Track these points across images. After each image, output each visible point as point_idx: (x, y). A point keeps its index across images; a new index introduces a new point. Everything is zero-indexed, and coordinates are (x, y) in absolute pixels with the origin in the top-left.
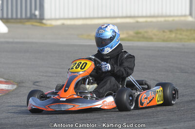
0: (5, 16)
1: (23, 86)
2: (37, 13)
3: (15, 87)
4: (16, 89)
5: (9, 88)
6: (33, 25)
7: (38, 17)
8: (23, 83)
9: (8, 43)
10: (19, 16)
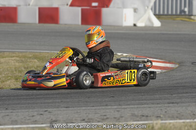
0: (157, 13)
1: (184, 66)
2: (186, 9)
3: (177, 66)
4: (178, 67)
5: (173, 66)
6: (182, 20)
7: (187, 13)
8: (183, 63)
9: (163, 34)
10: (170, 13)
